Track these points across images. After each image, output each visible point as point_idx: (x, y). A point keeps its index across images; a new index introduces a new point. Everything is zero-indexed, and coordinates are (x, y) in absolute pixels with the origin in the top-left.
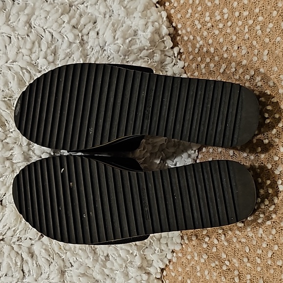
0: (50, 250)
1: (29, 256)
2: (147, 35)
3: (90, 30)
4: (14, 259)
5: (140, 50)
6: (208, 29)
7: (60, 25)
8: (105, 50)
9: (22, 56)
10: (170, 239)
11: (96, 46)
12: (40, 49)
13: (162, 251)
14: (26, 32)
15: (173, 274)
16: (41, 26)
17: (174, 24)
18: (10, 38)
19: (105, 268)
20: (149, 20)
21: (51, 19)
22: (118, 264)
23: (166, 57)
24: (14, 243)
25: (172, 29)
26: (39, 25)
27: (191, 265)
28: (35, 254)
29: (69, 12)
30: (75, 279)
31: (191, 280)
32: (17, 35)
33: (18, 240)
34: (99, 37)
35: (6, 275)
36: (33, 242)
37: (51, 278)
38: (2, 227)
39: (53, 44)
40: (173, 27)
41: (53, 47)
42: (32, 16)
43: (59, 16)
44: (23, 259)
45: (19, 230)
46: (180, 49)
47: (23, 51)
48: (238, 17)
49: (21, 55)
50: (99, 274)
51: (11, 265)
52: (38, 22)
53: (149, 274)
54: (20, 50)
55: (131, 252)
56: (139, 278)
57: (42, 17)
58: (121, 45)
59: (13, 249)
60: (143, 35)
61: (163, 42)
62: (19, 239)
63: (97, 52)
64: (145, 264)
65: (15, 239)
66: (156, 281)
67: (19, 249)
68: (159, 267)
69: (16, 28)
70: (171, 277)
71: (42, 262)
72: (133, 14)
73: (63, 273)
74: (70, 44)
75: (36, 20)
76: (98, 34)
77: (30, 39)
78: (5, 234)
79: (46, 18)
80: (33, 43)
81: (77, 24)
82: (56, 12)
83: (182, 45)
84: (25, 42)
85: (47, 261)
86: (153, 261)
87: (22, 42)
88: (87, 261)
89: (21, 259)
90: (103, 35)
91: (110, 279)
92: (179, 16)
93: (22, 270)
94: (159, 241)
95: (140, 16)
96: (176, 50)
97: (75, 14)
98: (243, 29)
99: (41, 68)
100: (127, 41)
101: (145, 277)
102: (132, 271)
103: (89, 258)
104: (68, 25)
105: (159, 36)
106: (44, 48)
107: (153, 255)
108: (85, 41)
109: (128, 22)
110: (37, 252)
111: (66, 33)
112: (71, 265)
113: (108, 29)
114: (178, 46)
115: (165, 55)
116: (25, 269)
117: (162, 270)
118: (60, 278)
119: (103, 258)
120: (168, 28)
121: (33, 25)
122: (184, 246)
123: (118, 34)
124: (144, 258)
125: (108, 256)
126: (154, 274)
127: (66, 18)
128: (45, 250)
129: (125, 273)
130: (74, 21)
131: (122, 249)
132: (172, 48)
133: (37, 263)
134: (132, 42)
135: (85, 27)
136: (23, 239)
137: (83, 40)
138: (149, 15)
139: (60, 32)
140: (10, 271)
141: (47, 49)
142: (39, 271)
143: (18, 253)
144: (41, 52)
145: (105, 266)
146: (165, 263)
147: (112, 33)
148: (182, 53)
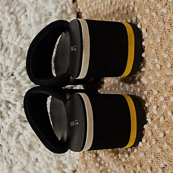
3: (22, 14)
7: (3, 13)
8: (32, 26)
11: (26, 24)
34: (28, 18)
50: (32, 170)
55: (50, 157)
64: (61, 166)
68: (71, 170)
72: (48, 1)
74: (10, 24)
82: (2, 5)
90: (30, 16)
97: (14, 5)
100: (43, 19)
107: (65, 161)
108: (19, 22)
113: (32, 13)
118: (9, 170)
127: (7, 8)
130: (12, 10)
131: (44, 155)
139: (4, 17)
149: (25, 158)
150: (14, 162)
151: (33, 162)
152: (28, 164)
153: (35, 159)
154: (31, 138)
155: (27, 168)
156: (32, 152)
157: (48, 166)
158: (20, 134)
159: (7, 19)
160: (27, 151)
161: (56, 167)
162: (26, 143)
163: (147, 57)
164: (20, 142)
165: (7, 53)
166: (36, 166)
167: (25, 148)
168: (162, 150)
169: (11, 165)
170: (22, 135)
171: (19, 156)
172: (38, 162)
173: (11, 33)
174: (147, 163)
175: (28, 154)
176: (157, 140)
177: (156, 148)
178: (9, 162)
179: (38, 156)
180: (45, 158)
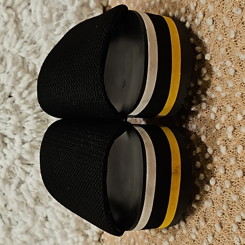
8: (38, 26)
30: (19, 236)
50: (39, 233)
53: (86, 236)
55: (66, 214)
56: (76, 240)
64: (82, 227)
66: (94, 243)
112: (17, 223)
118: (7, 234)
126: (91, 237)
129: (64, 234)
131: (57, 211)
137: (17, 18)
149: (30, 216)
150: (13, 222)
151: (41, 221)
152: (34, 224)
153: (44, 218)
154: (38, 188)
155: (32, 231)
156: (40, 207)
157: (63, 228)
158: (21, 182)
159: (2, 16)
160: (32, 206)
161: (75, 228)
162: (31, 194)
163: (213, 60)
164: (22, 193)
165: (2, 64)
166: (45, 227)
167: (30, 201)
168: (239, 197)
169: (10, 226)
170: (24, 184)
171: (20, 213)
172: (48, 222)
173: (8, 36)
174: (215, 216)
175: (34, 210)
176: (232, 182)
177: (230, 194)
178: (7, 221)
179: (48, 213)
180: (59, 215)
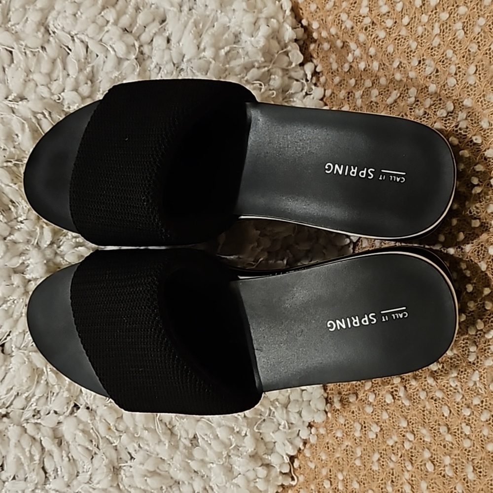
0: (91, 431)
1: (54, 444)
2: (258, 42)
3: (155, 34)
4: (27, 449)
5: (246, 68)
6: (366, 29)
7: (101, 28)
8: (182, 69)
9: (34, 85)
10: (305, 404)
11: (167, 63)
12: (65, 73)
13: (291, 425)
14: (39, 43)
15: (312, 466)
16: (67, 29)
17: (304, 22)
18: (11, 52)
19: (192, 460)
20: (260, 15)
21: (84, 17)
22: (215, 452)
23: (291, 81)
24: (27, 420)
25: (301, 31)
26: (63, 29)
27: (344, 447)
28: (65, 440)
29: (116, 3)
30: (138, 482)
31: (345, 473)
32: (23, 47)
33: (34, 416)
34: (172, 48)
35: (14, 478)
36: (61, 418)
37: (95, 482)
38: (5, 392)
39: (89, 63)
40: (302, 26)
41: (88, 69)
42: (49, 12)
43: (99, 11)
44: (43, 448)
45: (36, 397)
46: (316, 67)
47: (36, 77)
48: (421, 7)
49: (32, 84)
50: (180, 470)
51: (23, 459)
52: (60, 22)
53: (268, 466)
54: (31, 77)
55: (237, 430)
56: (251, 475)
57: (67, 14)
58: (211, 60)
59: (26, 432)
60: (251, 42)
61: (287, 54)
62: (37, 413)
63: (167, 73)
64: (262, 450)
65: (28, 414)
66: (280, 478)
67: (37, 431)
68: (287, 455)
69: (22, 35)
70: (308, 471)
71: (77, 453)
72: (231, 5)
73: (116, 471)
74: (120, 61)
75: (56, 19)
76: (168, 41)
77: (47, 55)
78: (11, 404)
79: (75, 15)
80: (54, 62)
81: (131, 25)
82: (93, 5)
83: (319, 60)
84: (39, 62)
85: (87, 451)
86: (275, 443)
87: (32, 61)
88: (158, 449)
89: (40, 448)
90: (179, 42)
91: (200, 477)
92: (313, 7)
93: (43, 468)
94: (286, 408)
95: (245, 7)
96: (309, 68)
97: (127, 7)
98: (430, 29)
99: (69, 108)
100: (223, 52)
101: (262, 472)
102: (240, 464)
103: (161, 444)
104: (115, 27)
105: (279, 43)
106: (73, 69)
107: (277, 433)
108: (146, 56)
109: (223, 19)
110: (68, 437)
111: (111, 43)
112: (129, 457)
113: (186, 32)
114: (312, 61)
115: (290, 78)
116: (47, 466)
117: (292, 459)
118: (112, 480)
119: (188, 443)
120: (294, 28)
121: (51, 28)
122: (329, 415)
123: (206, 40)
124: (259, 439)
125: (195, 437)
126: (277, 467)
127: (110, 15)
128: (83, 431)
129: (227, 467)
130: (125, 21)
131: (220, 426)
132: (302, 65)
133: (70, 455)
134: (230, 55)
135: (145, 30)
136: (42, 413)
137: (142, 53)
138: (260, 5)
139: (101, 40)
140: (22, 472)
141: (79, 72)
142: (73, 469)
143: (34, 439)
144: (68, 79)
145: (190, 456)
146: (296, 447)
147: (195, 38)
148: (319, 73)
151: (186, 447)
153: (190, 440)
172: (197, 448)
